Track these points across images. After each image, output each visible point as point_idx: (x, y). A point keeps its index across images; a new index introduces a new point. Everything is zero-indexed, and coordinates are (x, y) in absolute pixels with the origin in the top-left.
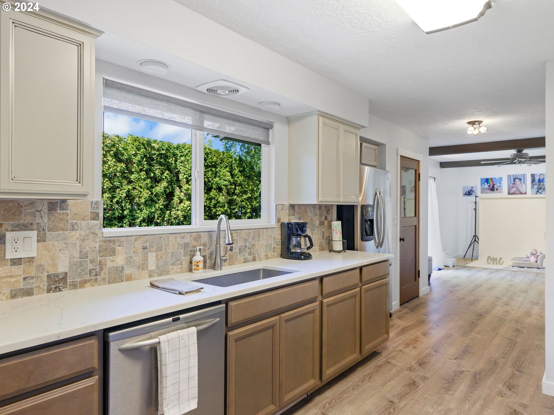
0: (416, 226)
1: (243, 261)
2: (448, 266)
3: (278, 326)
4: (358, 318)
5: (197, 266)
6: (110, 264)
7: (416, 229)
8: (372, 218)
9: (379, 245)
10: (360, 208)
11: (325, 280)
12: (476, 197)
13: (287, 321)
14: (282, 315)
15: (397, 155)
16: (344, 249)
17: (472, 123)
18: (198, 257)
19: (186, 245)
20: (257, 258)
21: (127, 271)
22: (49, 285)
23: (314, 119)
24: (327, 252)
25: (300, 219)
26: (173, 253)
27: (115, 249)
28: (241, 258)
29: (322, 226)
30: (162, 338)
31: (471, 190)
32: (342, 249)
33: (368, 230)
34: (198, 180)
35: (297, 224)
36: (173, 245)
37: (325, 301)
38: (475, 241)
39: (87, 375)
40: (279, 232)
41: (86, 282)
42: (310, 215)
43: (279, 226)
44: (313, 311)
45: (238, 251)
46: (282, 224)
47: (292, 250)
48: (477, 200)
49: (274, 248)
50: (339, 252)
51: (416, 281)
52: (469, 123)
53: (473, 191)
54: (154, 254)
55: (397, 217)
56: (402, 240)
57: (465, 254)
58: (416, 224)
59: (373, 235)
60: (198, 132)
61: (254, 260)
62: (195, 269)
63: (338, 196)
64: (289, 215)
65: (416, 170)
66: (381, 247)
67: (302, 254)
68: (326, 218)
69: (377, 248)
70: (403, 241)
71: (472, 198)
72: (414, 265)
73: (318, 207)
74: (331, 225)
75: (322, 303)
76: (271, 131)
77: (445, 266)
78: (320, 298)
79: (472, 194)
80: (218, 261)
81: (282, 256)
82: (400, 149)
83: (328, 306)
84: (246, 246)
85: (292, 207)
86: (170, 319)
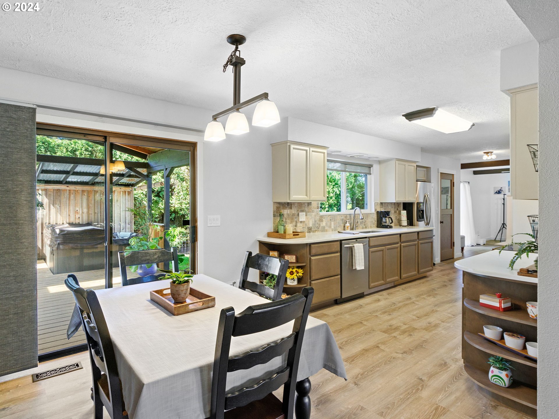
0: (451, 215)
1: (362, 228)
2: (480, 245)
3: (384, 250)
4: (417, 256)
5: (348, 228)
6: (322, 225)
7: (452, 216)
8: (423, 209)
9: (428, 224)
10: (416, 204)
11: (402, 235)
12: (504, 195)
13: (388, 249)
14: (386, 247)
15: (438, 172)
16: (408, 225)
17: (487, 153)
18: (348, 224)
19: (343, 220)
20: (367, 228)
21: (326, 228)
22: (308, 231)
23: (393, 162)
24: (399, 226)
25: (385, 209)
26: (338, 222)
27: (322, 220)
28: (361, 226)
29: (396, 213)
30: (355, 245)
31: (500, 190)
32: (407, 225)
33: (420, 215)
34: (344, 193)
35: (385, 212)
36: (339, 219)
37: (402, 244)
38: (504, 227)
39: (337, 252)
40: (376, 216)
41: (316, 231)
42: (390, 207)
43: (376, 213)
44: (397, 248)
45: (360, 223)
46: (378, 212)
47: (383, 224)
48: (505, 197)
49: (374, 223)
50: (405, 226)
51: (451, 248)
52: (484, 153)
53: (502, 190)
54: (333, 222)
55: (438, 209)
56: (441, 222)
57: (495, 237)
58: (452, 213)
59: (423, 218)
60: (344, 173)
61: (366, 228)
62: (347, 229)
63: (406, 198)
64: (380, 208)
65: (451, 180)
66: (428, 225)
67: (388, 226)
68: (397, 210)
69: (426, 225)
70: (443, 223)
71: (501, 196)
72: (450, 239)
73: (393, 203)
74: (400, 213)
75: (401, 245)
76: (371, 168)
77: (477, 244)
78: (400, 243)
79: (501, 193)
80: (355, 227)
81: (378, 227)
82: (440, 169)
83: (404, 247)
84: (363, 221)
85: (382, 203)
86: (355, 240)
